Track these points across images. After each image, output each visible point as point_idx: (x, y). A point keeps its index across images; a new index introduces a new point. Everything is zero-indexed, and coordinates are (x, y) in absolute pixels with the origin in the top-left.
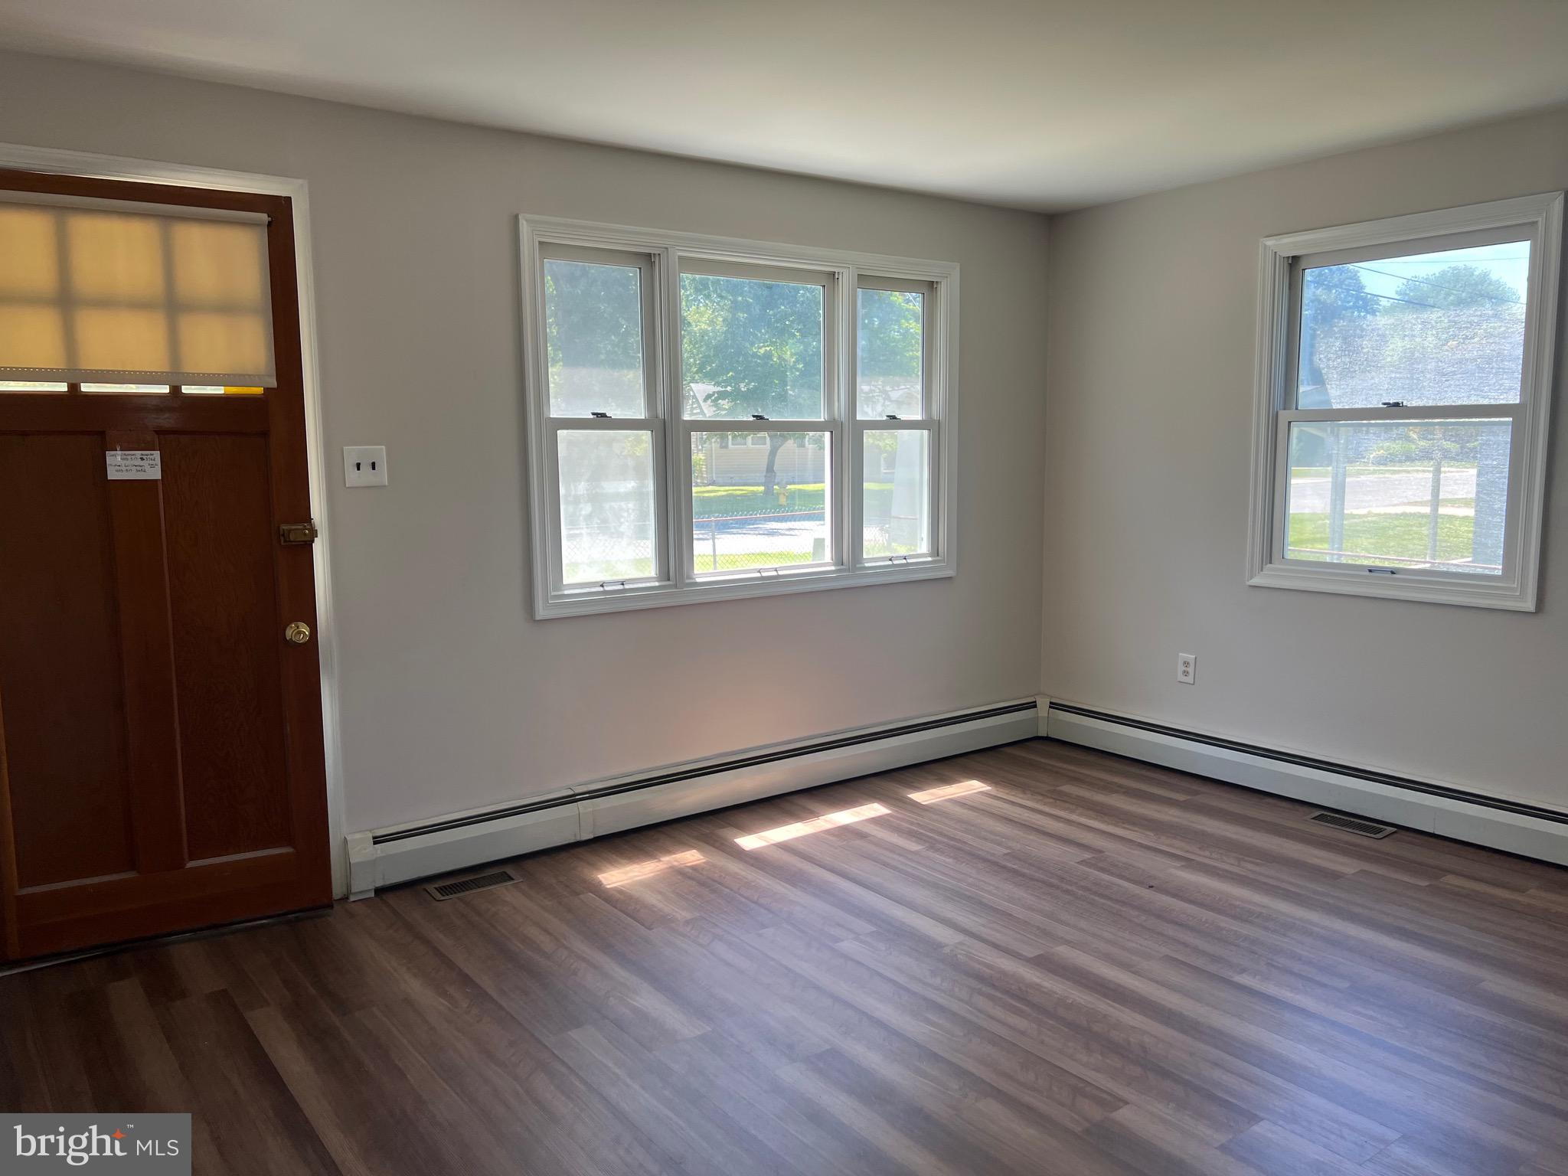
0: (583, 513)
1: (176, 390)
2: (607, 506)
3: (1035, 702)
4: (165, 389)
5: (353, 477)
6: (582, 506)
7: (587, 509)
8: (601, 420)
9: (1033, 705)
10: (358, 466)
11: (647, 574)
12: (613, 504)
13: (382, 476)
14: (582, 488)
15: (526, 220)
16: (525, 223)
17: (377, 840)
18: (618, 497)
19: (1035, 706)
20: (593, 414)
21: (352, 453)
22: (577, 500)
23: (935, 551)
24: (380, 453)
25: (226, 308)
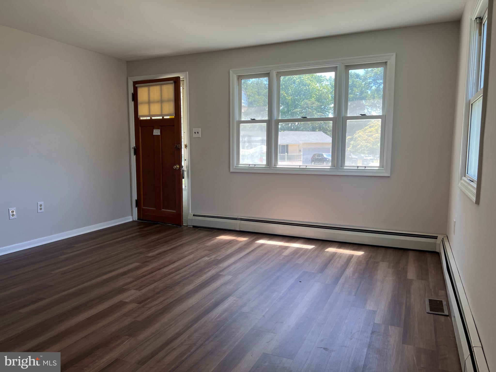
0: (246, 145)
1: (163, 117)
2: (252, 144)
3: (437, 237)
4: (161, 118)
5: (195, 136)
6: (246, 144)
7: (247, 144)
8: (253, 121)
9: (436, 238)
10: (195, 133)
11: (263, 164)
12: (254, 143)
13: (200, 135)
14: (246, 139)
15: (232, 71)
16: (231, 71)
17: (194, 215)
18: (256, 141)
19: (437, 238)
20: (251, 119)
21: (195, 130)
22: (245, 142)
23: (382, 165)
24: (200, 130)
25: (168, 101)
